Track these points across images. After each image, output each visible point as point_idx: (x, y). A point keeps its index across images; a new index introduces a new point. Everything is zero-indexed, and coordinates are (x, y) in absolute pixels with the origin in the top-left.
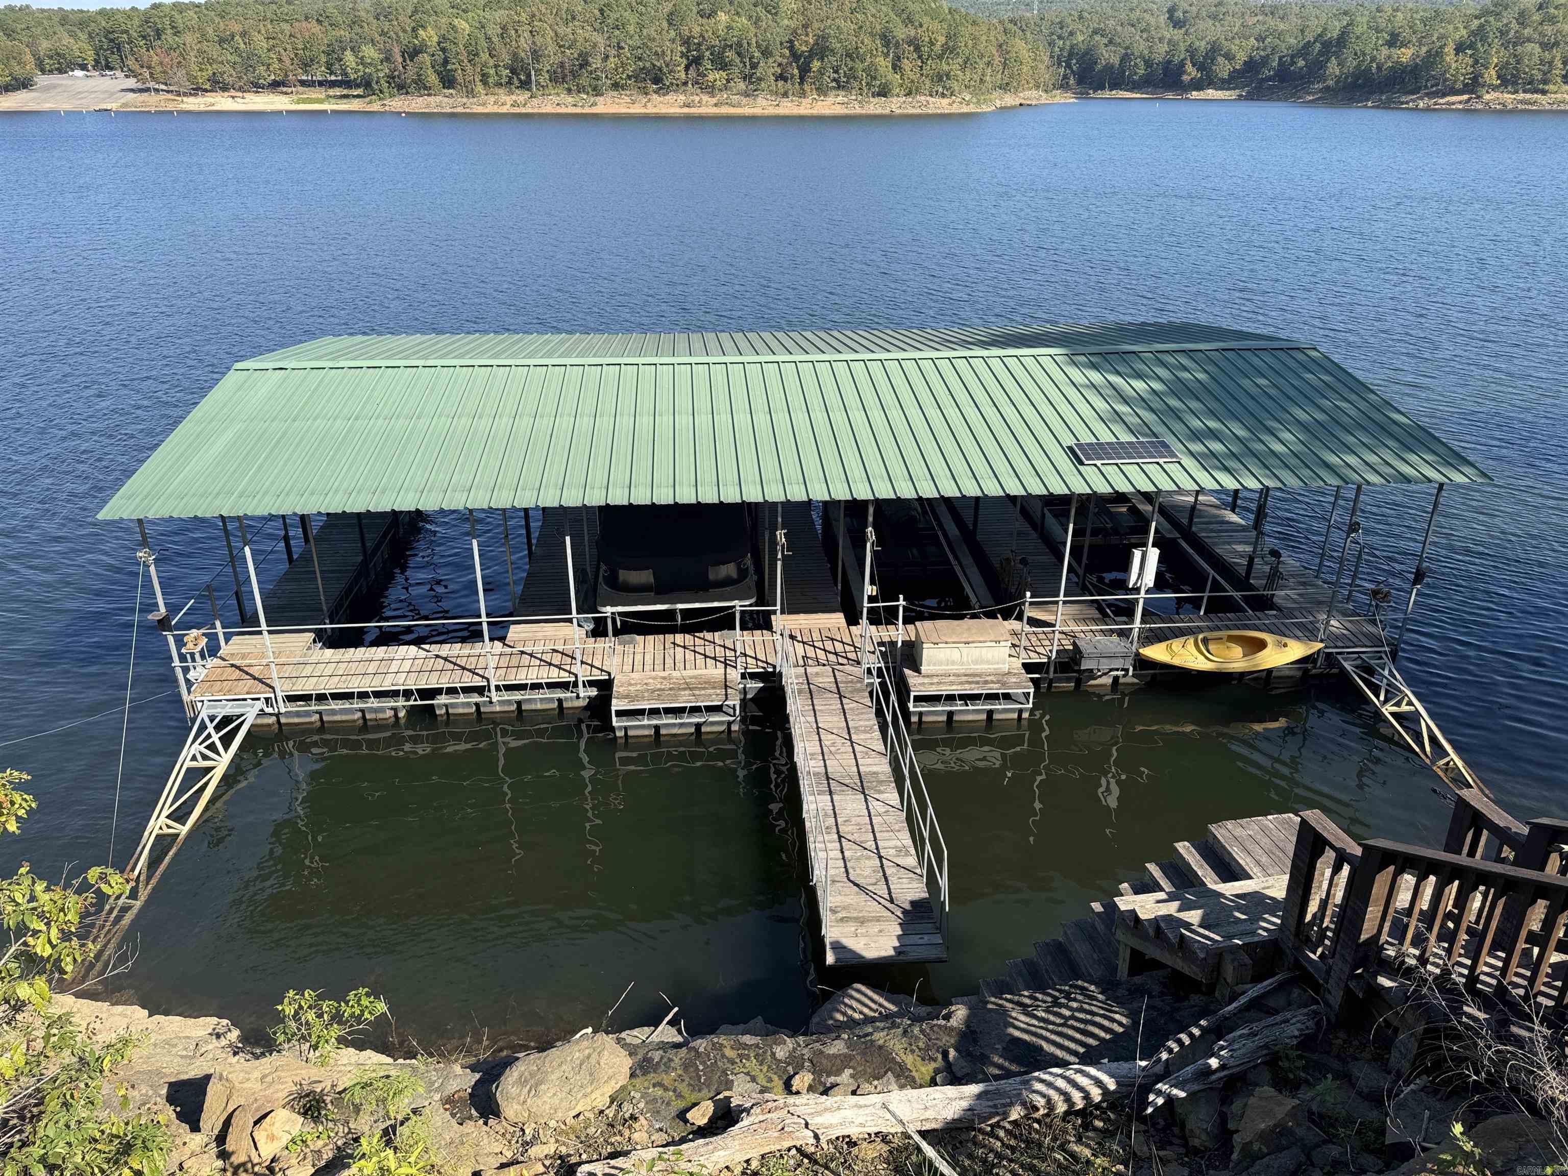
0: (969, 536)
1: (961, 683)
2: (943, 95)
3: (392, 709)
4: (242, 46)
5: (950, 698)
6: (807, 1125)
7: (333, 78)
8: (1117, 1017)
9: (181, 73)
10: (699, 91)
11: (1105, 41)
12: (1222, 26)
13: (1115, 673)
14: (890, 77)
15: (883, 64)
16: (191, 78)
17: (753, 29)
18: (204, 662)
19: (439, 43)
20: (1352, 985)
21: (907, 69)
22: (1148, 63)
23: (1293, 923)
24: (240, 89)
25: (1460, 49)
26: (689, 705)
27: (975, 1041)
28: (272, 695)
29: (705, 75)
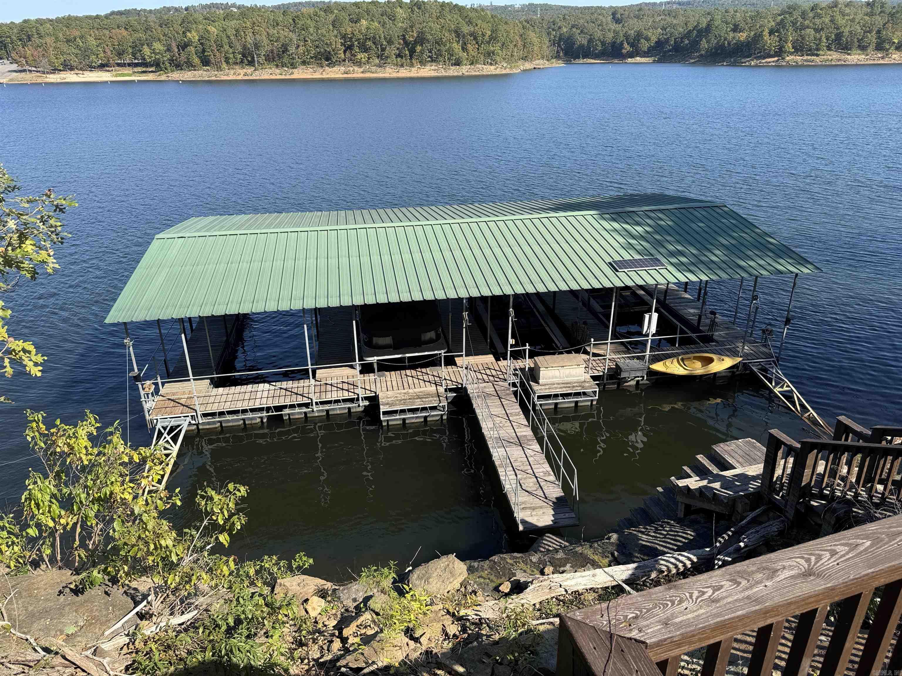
0: (551, 312)
1: (561, 388)
2: (491, 64)
3: (260, 417)
4: (81, 44)
5: (556, 396)
6: (561, 586)
7: (136, 61)
8: (689, 532)
9: (44, 61)
10: (352, 64)
11: (579, 31)
12: (642, 22)
13: (637, 379)
14: (461, 55)
15: (457, 47)
16: (51, 63)
17: (381, 29)
18: (153, 398)
19: (199, 40)
20: (798, 507)
21: (470, 50)
22: (603, 43)
23: (767, 482)
24: (81, 69)
25: (771, 33)
26: (421, 407)
27: (625, 548)
28: (195, 414)
29: (356, 56)
